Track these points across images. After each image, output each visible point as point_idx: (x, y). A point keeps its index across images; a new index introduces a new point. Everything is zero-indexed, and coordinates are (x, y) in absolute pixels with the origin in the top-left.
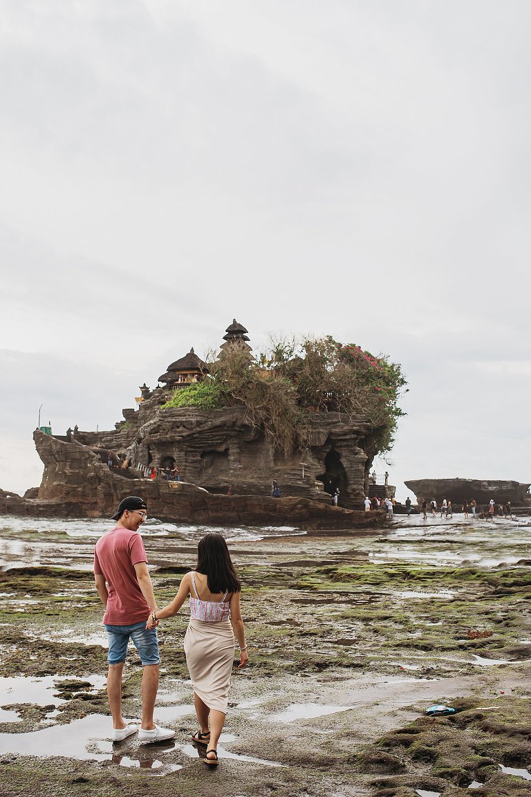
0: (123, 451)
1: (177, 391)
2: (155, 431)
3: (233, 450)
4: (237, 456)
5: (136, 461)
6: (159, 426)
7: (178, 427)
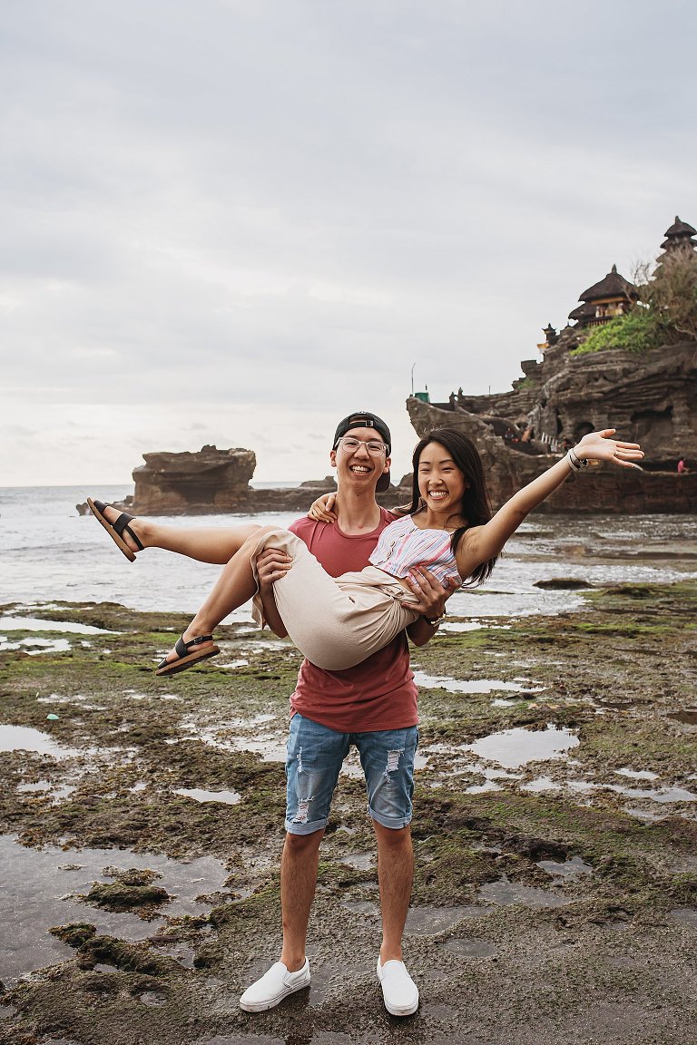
0: (523, 419)
1: (594, 329)
2: (564, 387)
3: (680, 408)
4: (685, 417)
5: (540, 431)
6: (569, 380)
7: (596, 380)
